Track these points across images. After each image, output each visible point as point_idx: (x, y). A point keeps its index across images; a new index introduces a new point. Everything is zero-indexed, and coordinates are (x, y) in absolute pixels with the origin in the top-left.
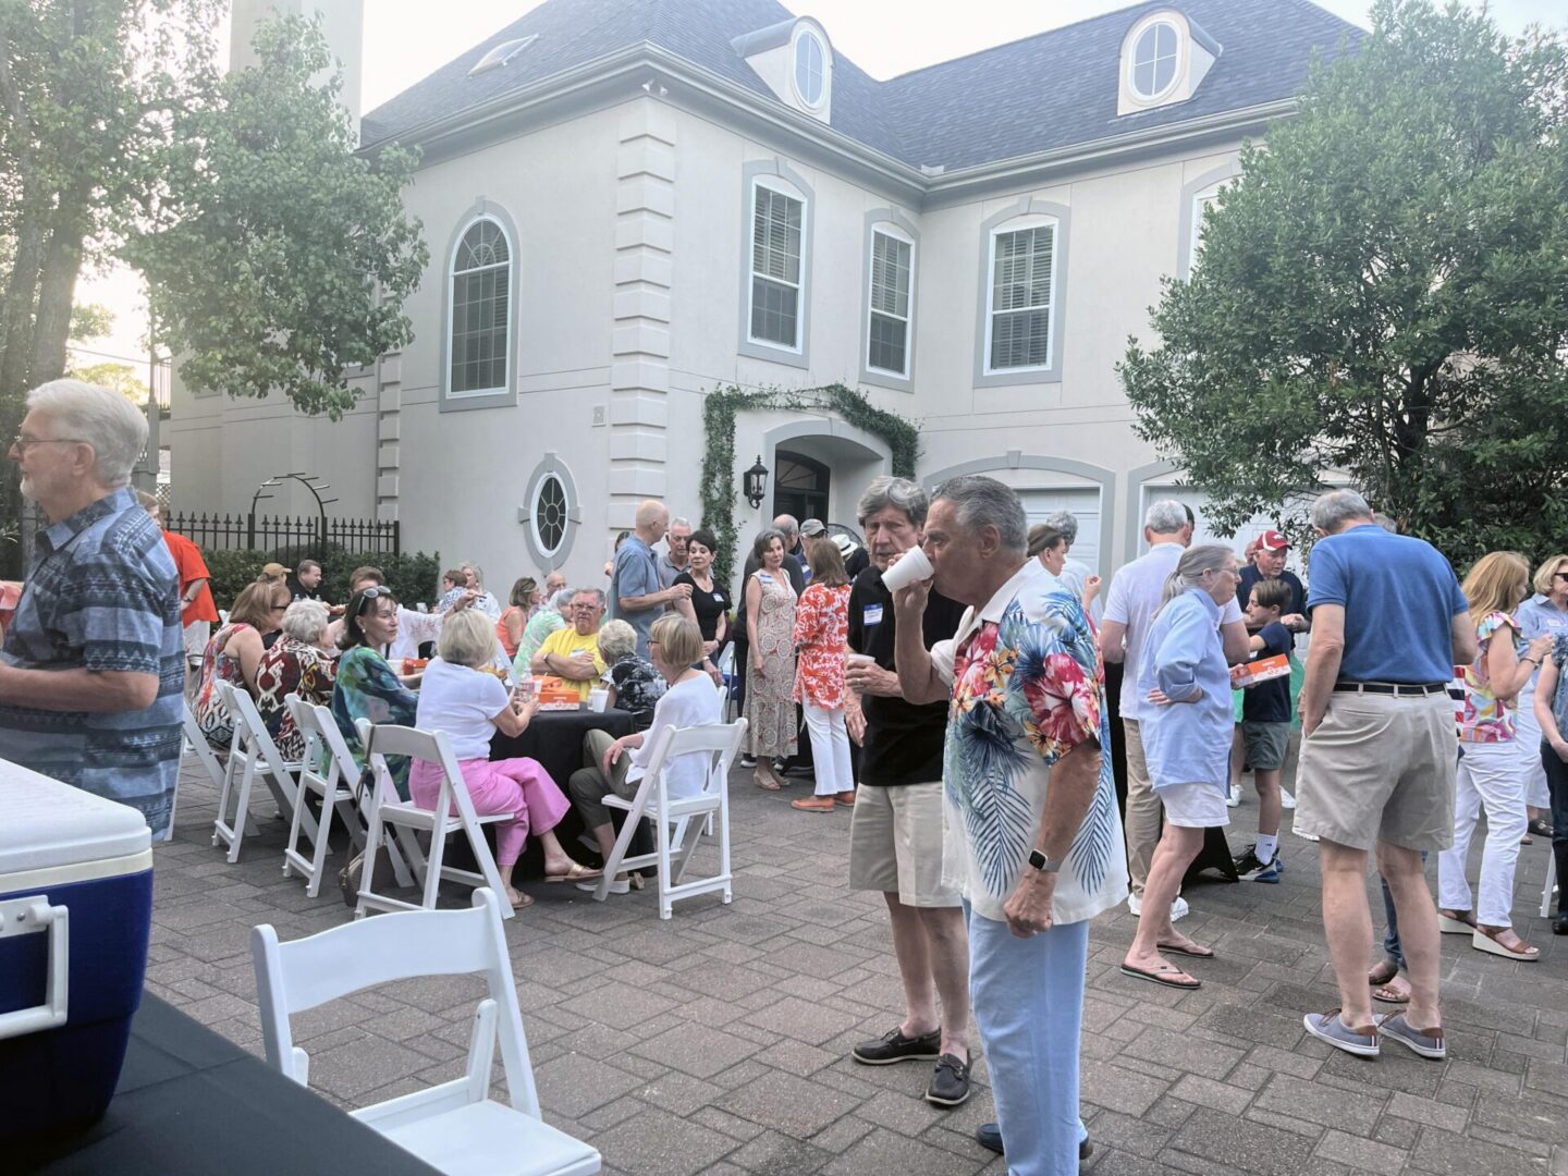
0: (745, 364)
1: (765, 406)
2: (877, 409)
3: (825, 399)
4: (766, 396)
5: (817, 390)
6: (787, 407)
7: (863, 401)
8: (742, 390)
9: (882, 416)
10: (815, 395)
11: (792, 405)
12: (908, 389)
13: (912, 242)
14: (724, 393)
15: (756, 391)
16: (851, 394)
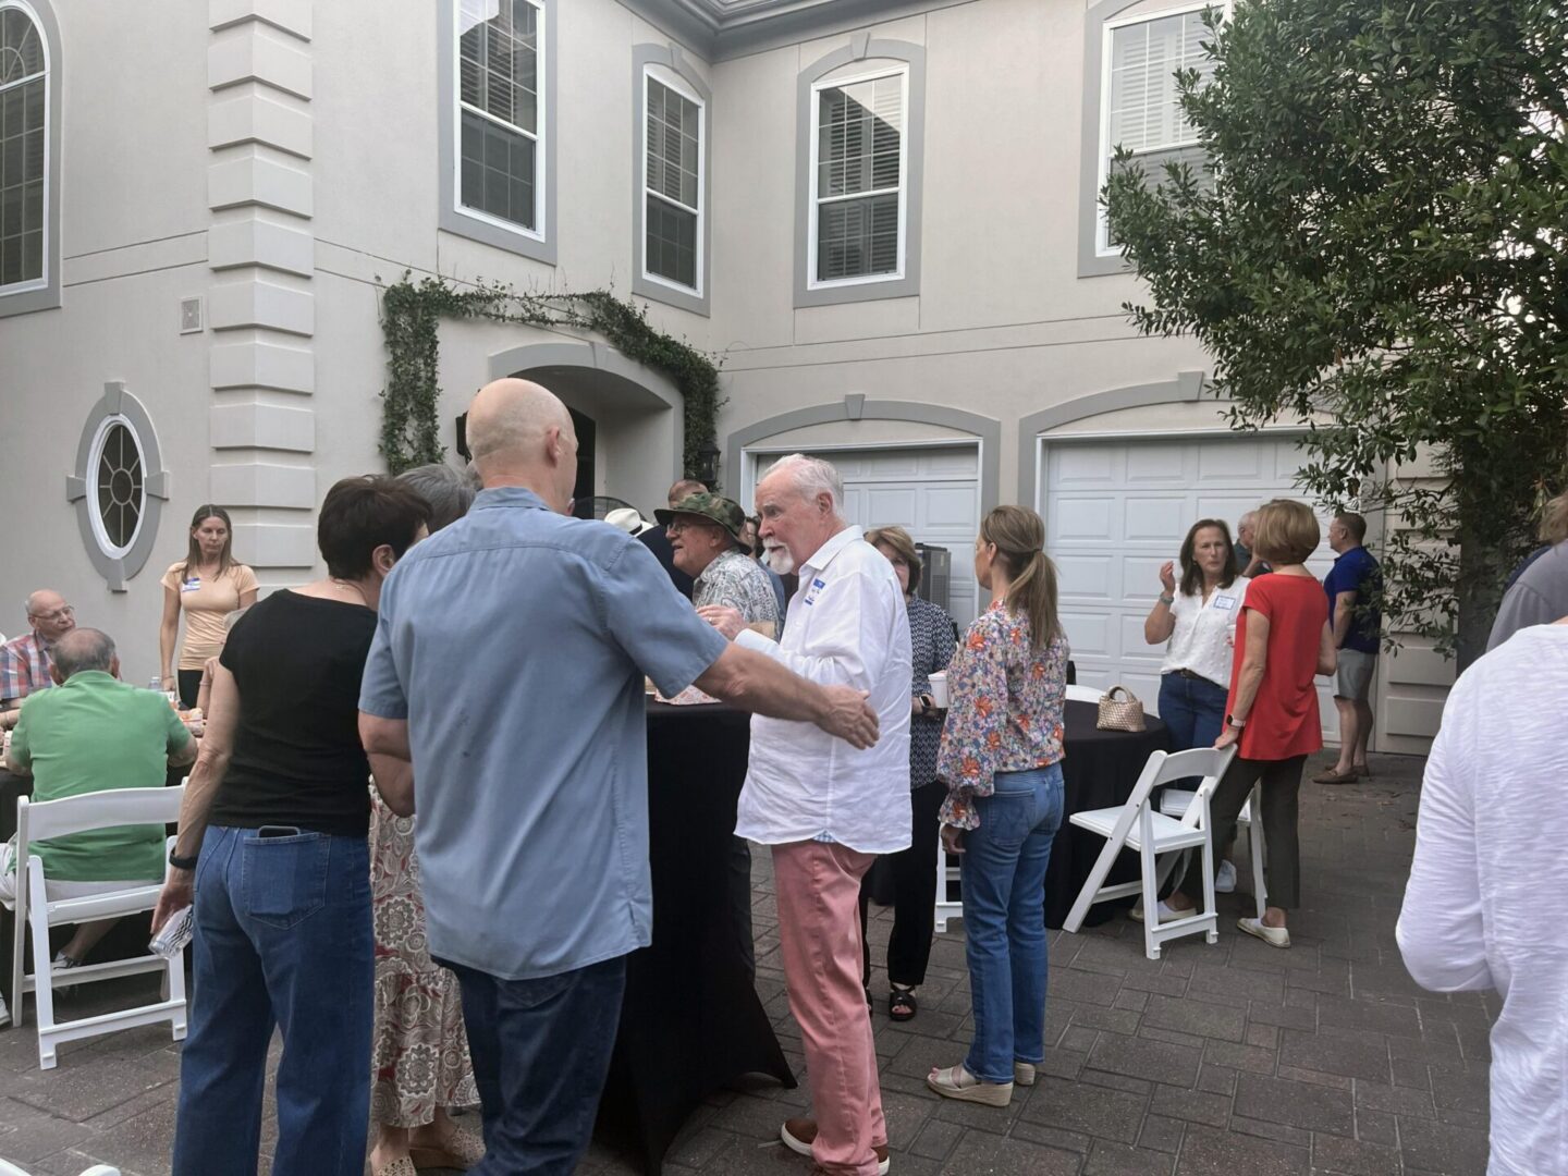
0: (452, 247)
1: (488, 315)
2: (660, 334)
3: (583, 313)
4: (489, 299)
5: (571, 297)
6: (523, 320)
7: (640, 321)
8: (449, 285)
9: (667, 343)
10: (567, 306)
11: (532, 317)
12: (701, 310)
13: (702, 104)
14: (417, 288)
15: (472, 290)
16: (622, 308)
